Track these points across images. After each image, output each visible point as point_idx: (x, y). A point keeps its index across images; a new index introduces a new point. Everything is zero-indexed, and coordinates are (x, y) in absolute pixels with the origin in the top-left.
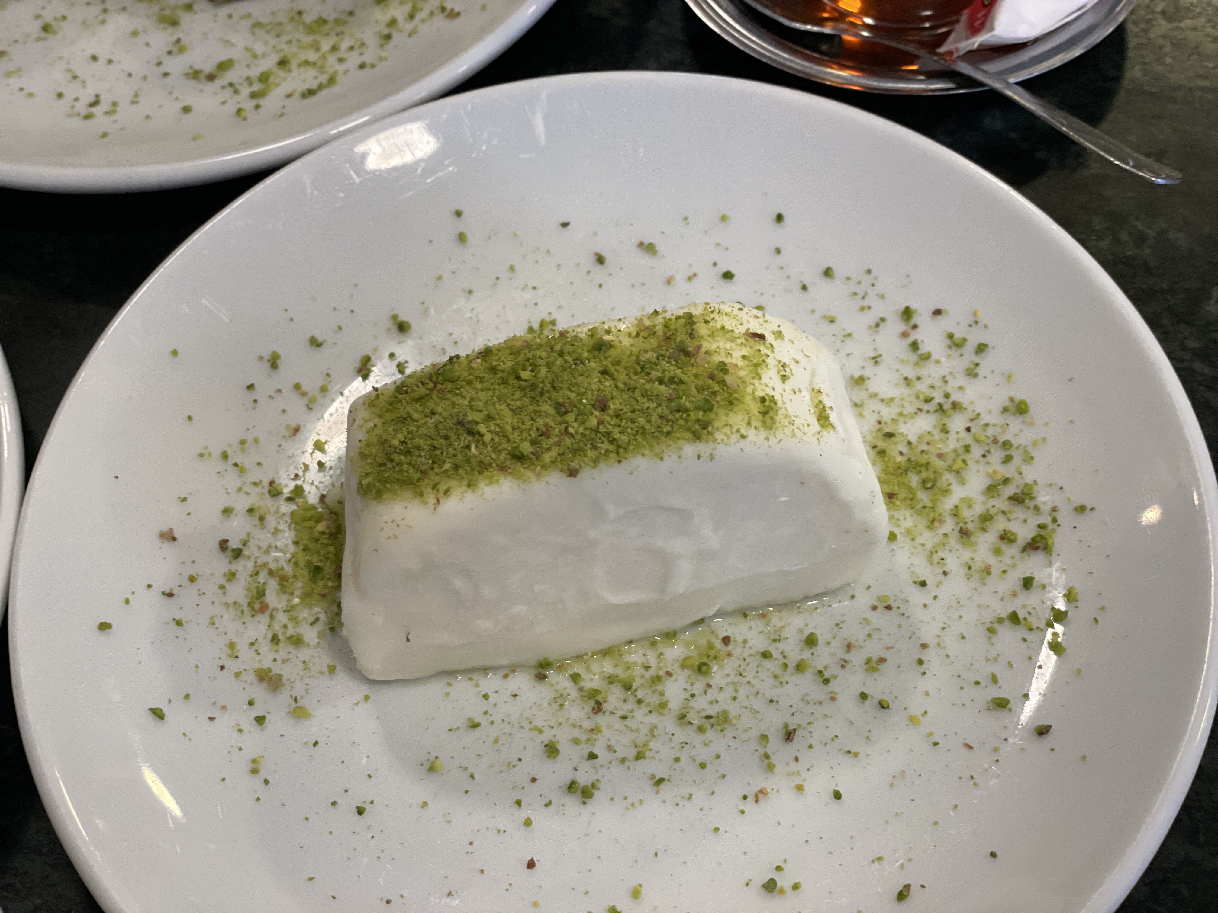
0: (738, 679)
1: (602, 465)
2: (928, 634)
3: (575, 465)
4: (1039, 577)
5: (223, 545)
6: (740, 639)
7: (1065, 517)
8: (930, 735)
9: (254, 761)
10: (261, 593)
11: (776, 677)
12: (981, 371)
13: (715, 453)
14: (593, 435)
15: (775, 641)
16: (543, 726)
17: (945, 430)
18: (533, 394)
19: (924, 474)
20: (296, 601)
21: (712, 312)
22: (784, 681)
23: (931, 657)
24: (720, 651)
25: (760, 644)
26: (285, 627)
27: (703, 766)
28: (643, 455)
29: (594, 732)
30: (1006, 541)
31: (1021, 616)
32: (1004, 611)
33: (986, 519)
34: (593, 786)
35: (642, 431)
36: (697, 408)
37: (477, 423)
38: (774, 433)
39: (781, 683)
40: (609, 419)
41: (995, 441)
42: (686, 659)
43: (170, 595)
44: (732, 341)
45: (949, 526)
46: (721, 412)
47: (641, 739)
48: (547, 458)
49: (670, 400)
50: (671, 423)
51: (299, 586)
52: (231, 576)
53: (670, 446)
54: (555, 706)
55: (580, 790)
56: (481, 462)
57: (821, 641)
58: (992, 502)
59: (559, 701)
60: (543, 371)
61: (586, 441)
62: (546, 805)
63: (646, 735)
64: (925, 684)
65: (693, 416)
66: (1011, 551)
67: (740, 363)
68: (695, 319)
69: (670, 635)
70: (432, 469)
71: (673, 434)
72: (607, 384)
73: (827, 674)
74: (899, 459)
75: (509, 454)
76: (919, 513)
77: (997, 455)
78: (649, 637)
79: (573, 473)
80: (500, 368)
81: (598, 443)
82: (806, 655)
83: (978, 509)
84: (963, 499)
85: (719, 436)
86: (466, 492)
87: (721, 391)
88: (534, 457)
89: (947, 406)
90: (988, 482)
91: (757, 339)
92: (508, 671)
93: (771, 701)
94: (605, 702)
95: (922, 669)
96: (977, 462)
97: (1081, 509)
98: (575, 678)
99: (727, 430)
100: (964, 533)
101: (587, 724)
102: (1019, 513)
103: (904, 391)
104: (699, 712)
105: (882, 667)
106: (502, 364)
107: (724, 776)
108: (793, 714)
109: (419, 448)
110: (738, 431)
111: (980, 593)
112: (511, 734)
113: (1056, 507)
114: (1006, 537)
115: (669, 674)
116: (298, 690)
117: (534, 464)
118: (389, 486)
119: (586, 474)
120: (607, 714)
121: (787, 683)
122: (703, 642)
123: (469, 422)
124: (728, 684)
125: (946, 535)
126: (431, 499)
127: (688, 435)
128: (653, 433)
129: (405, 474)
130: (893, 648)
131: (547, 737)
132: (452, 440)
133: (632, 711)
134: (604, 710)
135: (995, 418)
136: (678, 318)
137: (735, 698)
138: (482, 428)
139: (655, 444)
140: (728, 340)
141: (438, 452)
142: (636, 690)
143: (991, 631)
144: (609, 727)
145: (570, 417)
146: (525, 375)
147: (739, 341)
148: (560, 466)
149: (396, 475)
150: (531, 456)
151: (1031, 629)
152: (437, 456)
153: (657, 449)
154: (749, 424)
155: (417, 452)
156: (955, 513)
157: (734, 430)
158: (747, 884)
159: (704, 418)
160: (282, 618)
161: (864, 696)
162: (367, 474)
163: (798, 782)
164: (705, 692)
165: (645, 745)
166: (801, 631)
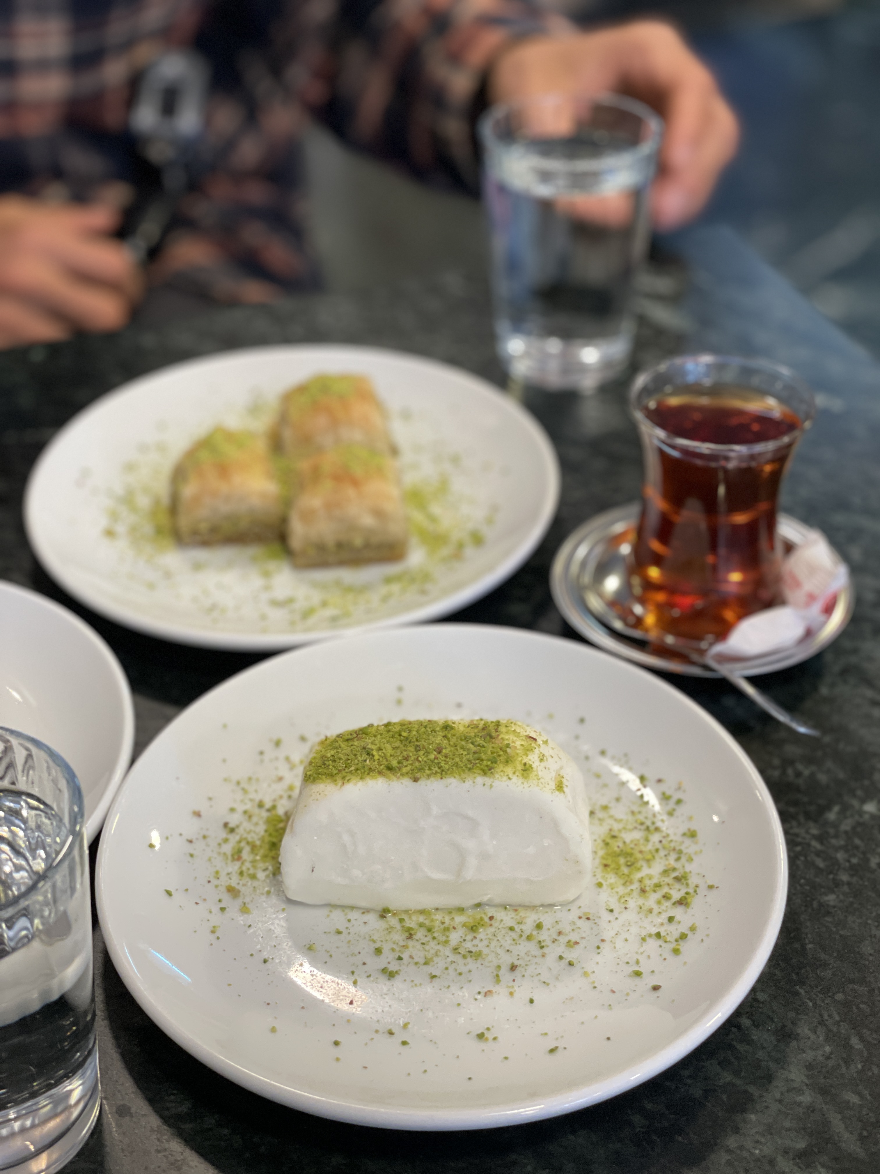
0: (493, 937)
1: (432, 779)
2: (608, 935)
3: (418, 775)
4: (678, 918)
5: (226, 825)
6: (499, 919)
7: (702, 890)
8: (593, 982)
9: (214, 927)
10: (240, 851)
11: (514, 940)
12: (676, 814)
13: (493, 784)
14: (430, 763)
15: (519, 923)
16: (377, 940)
17: (647, 840)
18: (406, 743)
19: (629, 859)
20: (258, 858)
21: (511, 723)
22: (518, 942)
23: (606, 948)
24: (486, 922)
25: (510, 923)
26: (248, 869)
27: (460, 974)
28: (455, 777)
29: (405, 947)
30: (665, 898)
31: (662, 934)
32: (654, 931)
33: (658, 886)
34: (396, 972)
35: (456, 765)
36: (488, 760)
37: (372, 750)
38: (528, 781)
39: (516, 943)
40: (441, 757)
41: (674, 849)
42: (465, 923)
43: (191, 842)
44: (517, 737)
45: (636, 886)
46: (501, 766)
47: (429, 956)
48: (404, 770)
49: (475, 753)
50: (472, 764)
51: (262, 852)
52: (226, 840)
53: (470, 775)
54: (387, 932)
55: (388, 973)
56: (370, 769)
57: (545, 927)
58: (663, 879)
59: (390, 930)
60: (414, 733)
61: (426, 765)
62: (368, 977)
63: (433, 954)
64: (598, 958)
65: (485, 763)
66: (667, 904)
67: (518, 747)
68: (501, 724)
69: (461, 910)
70: (344, 770)
71: (473, 770)
72: (445, 742)
73: (543, 944)
74: (616, 849)
75: (385, 767)
76: (620, 877)
77: (673, 856)
78: (449, 909)
79: (416, 780)
80: (392, 730)
81: (433, 767)
82: (535, 933)
83: (655, 881)
84: (647, 875)
85: (497, 776)
86: (359, 781)
87: (504, 755)
88: (398, 769)
89: (652, 828)
90: (665, 868)
91: (531, 739)
92: (366, 911)
93: (508, 951)
94: (414, 935)
95: (599, 951)
96: (661, 858)
97: (711, 887)
98: (401, 920)
99: (502, 774)
100: (643, 891)
101: (402, 943)
102: (677, 886)
103: (630, 818)
104: (466, 948)
105: (576, 946)
106: (394, 728)
107: (470, 981)
108: (518, 959)
109: (340, 759)
110: (508, 775)
111: (643, 921)
112: (358, 940)
113: (698, 884)
114: (666, 897)
115: (454, 928)
116: (247, 900)
117: (397, 773)
118: (320, 776)
119: (422, 782)
120: (415, 940)
121: (520, 944)
122: (478, 917)
123: (368, 748)
124: (486, 939)
125: (632, 890)
126: (340, 783)
127: (481, 772)
128: (462, 767)
129: (330, 770)
130: (585, 938)
131: (377, 945)
132: (358, 756)
133: (429, 941)
134: (413, 938)
135: (678, 838)
136: (492, 722)
137: (488, 946)
138: (375, 753)
139: (462, 773)
140: (516, 736)
141: (349, 761)
142: (434, 932)
143: (643, 939)
144: (413, 947)
145: (421, 753)
146: (404, 734)
147: (521, 738)
148: (410, 775)
149: (325, 771)
150: (396, 768)
151: (666, 942)
152: (348, 763)
153: (463, 776)
154: (514, 773)
155: (338, 761)
156: (640, 881)
157: (506, 774)
158: (468, 1033)
159: (491, 765)
160: (248, 865)
161: (561, 958)
162: (310, 770)
163: (511, 990)
164: (472, 940)
165: (432, 958)
166: (535, 921)
